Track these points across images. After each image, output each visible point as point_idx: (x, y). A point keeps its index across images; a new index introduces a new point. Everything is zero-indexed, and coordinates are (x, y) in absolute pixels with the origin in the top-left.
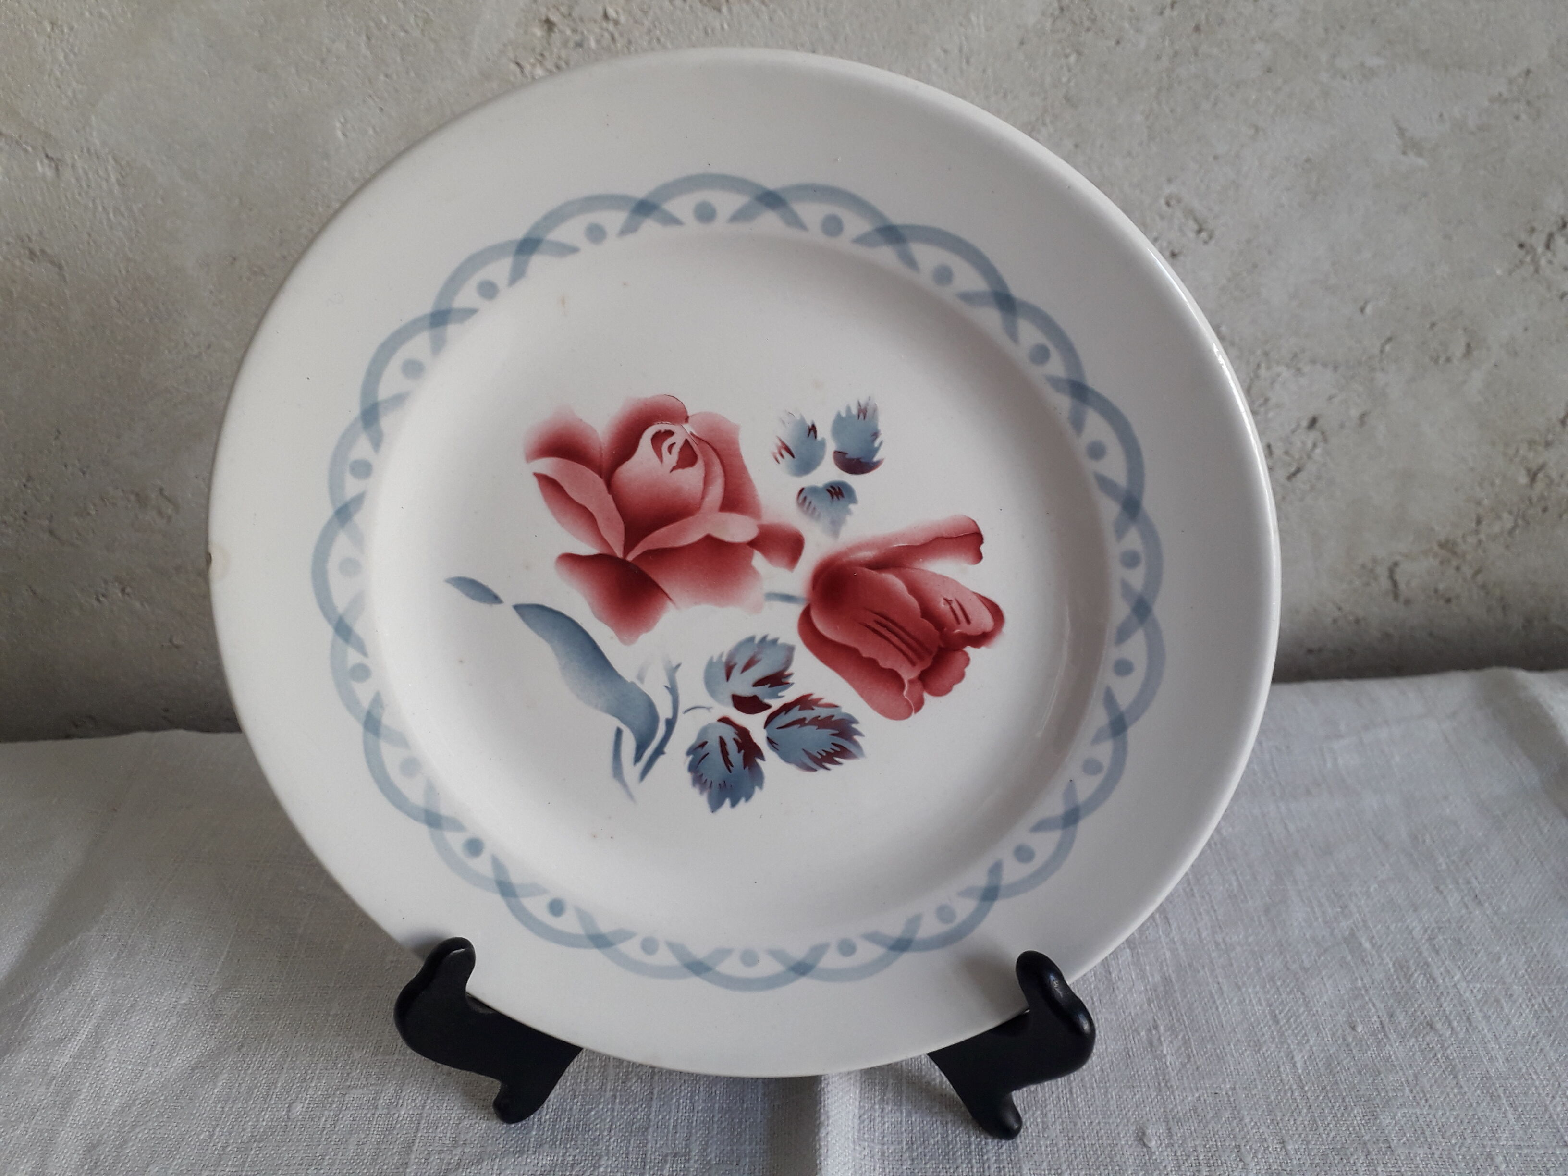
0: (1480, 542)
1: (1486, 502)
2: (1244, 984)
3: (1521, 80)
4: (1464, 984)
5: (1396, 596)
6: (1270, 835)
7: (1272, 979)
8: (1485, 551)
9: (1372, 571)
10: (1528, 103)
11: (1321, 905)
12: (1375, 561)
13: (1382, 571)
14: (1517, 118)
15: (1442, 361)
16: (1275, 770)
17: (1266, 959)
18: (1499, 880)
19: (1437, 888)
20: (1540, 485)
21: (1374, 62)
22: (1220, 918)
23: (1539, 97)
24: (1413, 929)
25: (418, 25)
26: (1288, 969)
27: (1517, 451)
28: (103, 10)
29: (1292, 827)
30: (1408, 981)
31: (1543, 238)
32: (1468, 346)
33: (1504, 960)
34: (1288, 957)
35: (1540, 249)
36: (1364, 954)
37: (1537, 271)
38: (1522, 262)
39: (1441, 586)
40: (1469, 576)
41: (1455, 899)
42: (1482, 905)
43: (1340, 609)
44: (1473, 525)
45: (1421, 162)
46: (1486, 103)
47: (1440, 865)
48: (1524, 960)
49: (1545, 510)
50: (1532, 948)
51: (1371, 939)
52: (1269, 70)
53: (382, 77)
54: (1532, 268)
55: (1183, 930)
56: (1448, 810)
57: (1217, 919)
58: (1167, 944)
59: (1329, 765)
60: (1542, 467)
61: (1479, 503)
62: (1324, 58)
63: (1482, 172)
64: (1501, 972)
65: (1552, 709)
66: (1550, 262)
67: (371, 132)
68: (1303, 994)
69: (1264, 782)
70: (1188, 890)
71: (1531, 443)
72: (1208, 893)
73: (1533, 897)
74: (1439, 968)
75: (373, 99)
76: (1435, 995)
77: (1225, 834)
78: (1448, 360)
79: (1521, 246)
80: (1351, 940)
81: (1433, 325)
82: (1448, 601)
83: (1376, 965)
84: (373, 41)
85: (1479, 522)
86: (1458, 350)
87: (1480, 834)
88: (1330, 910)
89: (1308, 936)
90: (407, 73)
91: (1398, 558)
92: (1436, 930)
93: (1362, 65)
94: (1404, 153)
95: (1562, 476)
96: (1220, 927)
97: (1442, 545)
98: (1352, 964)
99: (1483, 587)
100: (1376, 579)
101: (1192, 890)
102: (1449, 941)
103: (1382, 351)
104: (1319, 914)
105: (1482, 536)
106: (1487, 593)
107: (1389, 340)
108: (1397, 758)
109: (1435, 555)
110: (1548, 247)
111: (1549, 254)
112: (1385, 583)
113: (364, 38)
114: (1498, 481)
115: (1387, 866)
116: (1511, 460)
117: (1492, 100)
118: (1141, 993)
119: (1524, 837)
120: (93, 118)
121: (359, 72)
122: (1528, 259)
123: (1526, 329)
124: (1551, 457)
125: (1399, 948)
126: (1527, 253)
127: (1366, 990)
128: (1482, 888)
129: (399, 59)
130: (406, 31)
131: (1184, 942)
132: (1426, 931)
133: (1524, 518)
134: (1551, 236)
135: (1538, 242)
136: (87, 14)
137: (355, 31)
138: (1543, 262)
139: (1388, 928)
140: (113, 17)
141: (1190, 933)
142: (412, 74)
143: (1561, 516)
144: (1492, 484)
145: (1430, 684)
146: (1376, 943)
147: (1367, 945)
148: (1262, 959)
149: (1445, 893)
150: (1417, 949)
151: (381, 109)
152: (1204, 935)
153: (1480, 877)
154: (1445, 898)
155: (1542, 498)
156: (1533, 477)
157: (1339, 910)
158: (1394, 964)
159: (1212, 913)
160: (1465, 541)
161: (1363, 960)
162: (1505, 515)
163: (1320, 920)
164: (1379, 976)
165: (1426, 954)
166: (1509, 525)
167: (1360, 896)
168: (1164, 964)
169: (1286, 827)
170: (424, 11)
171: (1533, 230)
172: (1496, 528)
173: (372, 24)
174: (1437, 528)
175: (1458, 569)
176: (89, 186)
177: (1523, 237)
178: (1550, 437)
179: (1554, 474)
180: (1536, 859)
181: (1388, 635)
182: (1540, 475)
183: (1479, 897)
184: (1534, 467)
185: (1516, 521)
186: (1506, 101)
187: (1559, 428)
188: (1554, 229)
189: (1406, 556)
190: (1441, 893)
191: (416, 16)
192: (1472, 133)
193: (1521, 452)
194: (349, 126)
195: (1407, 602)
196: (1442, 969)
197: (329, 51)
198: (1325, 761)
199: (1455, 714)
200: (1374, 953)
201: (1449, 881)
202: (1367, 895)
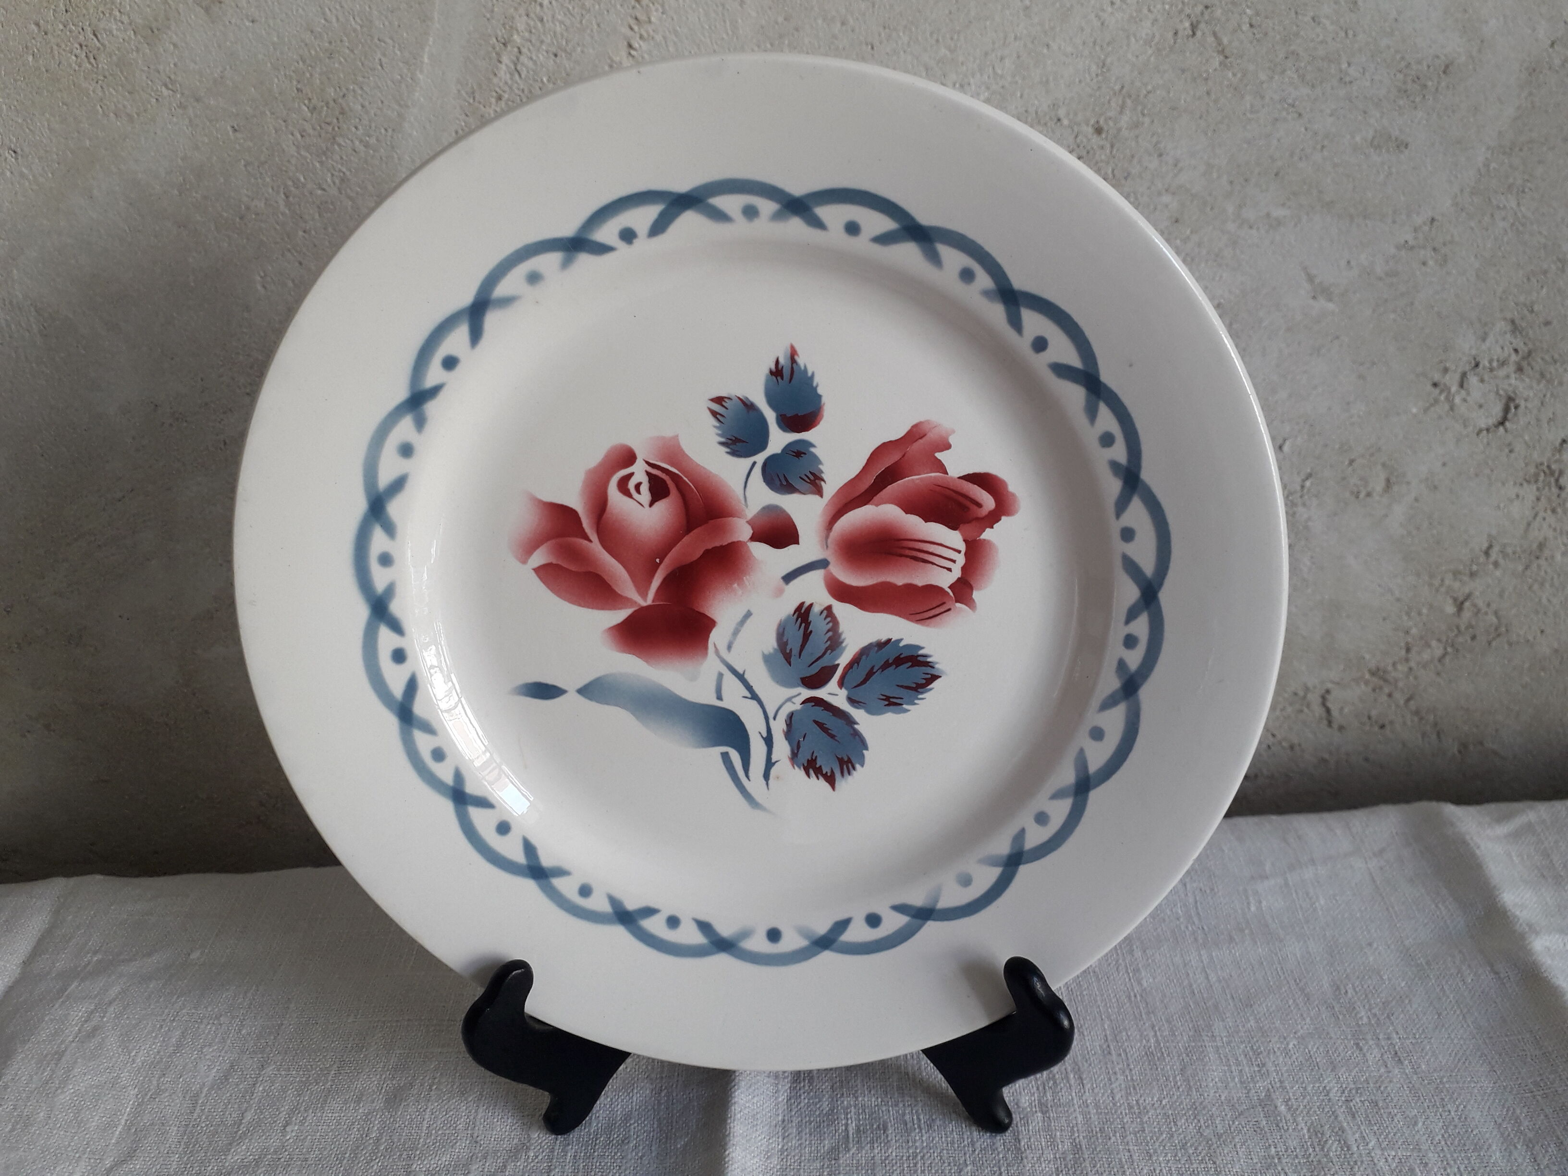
0: (1411, 669)
1: (1414, 631)
2: (1155, 1151)
3: (1426, 228)
4: (1379, 1152)
5: (1330, 723)
6: (1191, 986)
7: (1184, 1146)
8: (1416, 678)
9: (1305, 697)
10: (1434, 249)
11: (1238, 1064)
12: (1307, 689)
13: (1314, 698)
14: (1424, 264)
15: (1362, 495)
16: (1198, 914)
17: (1179, 1124)
18: (1420, 1035)
19: (1357, 1045)
20: (1467, 614)
21: (1279, 213)
22: (1134, 1078)
23: (1444, 244)
24: (1330, 1090)
25: (334, 183)
26: (1202, 1135)
27: (1442, 580)
28: (24, 170)
29: (1213, 978)
30: (1322, 1149)
31: (1457, 377)
32: (1388, 481)
33: (1420, 1124)
34: (1202, 1122)
35: (1454, 389)
36: (1279, 1118)
37: (1452, 409)
38: (1436, 401)
39: (1374, 713)
40: (1402, 702)
41: (1375, 1057)
42: (1402, 1063)
43: (1274, 735)
44: (1403, 652)
45: (1331, 306)
46: (1393, 251)
47: (1361, 1018)
48: (1441, 1124)
49: (1473, 638)
50: (1449, 1111)
51: (1287, 1102)
52: (1177, 221)
53: (301, 233)
54: (1447, 407)
55: (1096, 1091)
56: (1372, 958)
57: (1132, 1079)
58: (1080, 1107)
59: (1253, 909)
60: (1468, 597)
61: (1407, 632)
62: (1230, 209)
63: (1392, 316)
64: (1417, 1137)
65: (1478, 847)
66: (1465, 400)
67: (290, 284)
68: (1214, 1163)
69: (1187, 927)
70: (1105, 1047)
71: (1456, 574)
72: (1125, 1051)
73: (1453, 1055)
74: (1354, 1134)
75: (292, 254)
76: (1349, 1162)
77: (1145, 984)
78: (1369, 495)
79: (1435, 385)
80: (1266, 1103)
81: (1352, 462)
82: (1382, 727)
83: (1291, 1130)
84: (291, 199)
85: (1408, 650)
86: (1378, 486)
87: (1403, 984)
88: (1247, 1069)
89: (1223, 1098)
90: (325, 229)
91: (1330, 686)
92: (1354, 1092)
93: (1268, 215)
94: (1314, 298)
95: (1489, 605)
96: (1135, 1089)
97: (1373, 673)
98: (1266, 1129)
99: (1417, 713)
100: (1308, 706)
101: (1109, 1046)
102: (1367, 1103)
103: (1303, 487)
104: (1235, 1074)
105: (1412, 664)
106: (1421, 719)
107: (1309, 476)
108: (1322, 902)
109: (1367, 683)
110: (1461, 385)
111: (1463, 392)
112: (1319, 711)
113: (283, 196)
114: (1425, 611)
115: (1308, 1020)
116: (1437, 590)
117: (1398, 247)
118: (1049, 1162)
119: (1446, 987)
120: (15, 271)
121: (278, 227)
122: (1442, 398)
123: (1444, 464)
124: (1476, 586)
125: (1315, 1112)
126: (1441, 392)
127: (1279, 1159)
128: (1402, 1044)
129: (317, 216)
130: (324, 190)
131: (1097, 1106)
132: (1343, 1092)
133: (1453, 646)
134: (1464, 375)
135: (1452, 380)
136: (8, 174)
137: (273, 188)
138: (1457, 400)
139: (1305, 1089)
140: (34, 176)
141: (1103, 1094)
142: (330, 230)
143: (1490, 643)
144: (1420, 614)
145: (1358, 819)
146: (1292, 1105)
147: (1283, 1108)
148: (1176, 1125)
149: (1365, 1049)
150: (1333, 1113)
151: (300, 263)
152: (1118, 1097)
153: (1401, 1032)
154: (1364, 1055)
155: (1470, 626)
156: (1460, 607)
157: (1256, 1069)
158: (1309, 1130)
159: (1127, 1072)
160: (1395, 669)
161: (1277, 1126)
162: (1434, 643)
163: (1237, 1080)
164: (1293, 1143)
165: (1341, 1118)
166: (1439, 652)
167: (1278, 1053)
168: (1075, 1129)
169: (1207, 978)
170: (340, 171)
171: (1446, 370)
172: (1426, 656)
173: (290, 183)
174: (1367, 656)
175: (1390, 695)
176: (11, 337)
177: (1437, 377)
178: (1475, 568)
179: (1481, 603)
180: (1458, 1012)
181: (1324, 761)
182: (1467, 604)
183: (1399, 1053)
184: (1461, 599)
185: (1445, 649)
186: (1412, 248)
187: (1482, 559)
188: (1467, 368)
189: (1338, 684)
190: (1361, 1050)
191: (333, 175)
192: (1380, 279)
193: (1447, 582)
194: (269, 279)
195: (1341, 728)
196: (1357, 1135)
197: (248, 208)
198: (1248, 903)
199: (1382, 851)
200: (1289, 1117)
201: (1369, 1037)
202: (1287, 1053)
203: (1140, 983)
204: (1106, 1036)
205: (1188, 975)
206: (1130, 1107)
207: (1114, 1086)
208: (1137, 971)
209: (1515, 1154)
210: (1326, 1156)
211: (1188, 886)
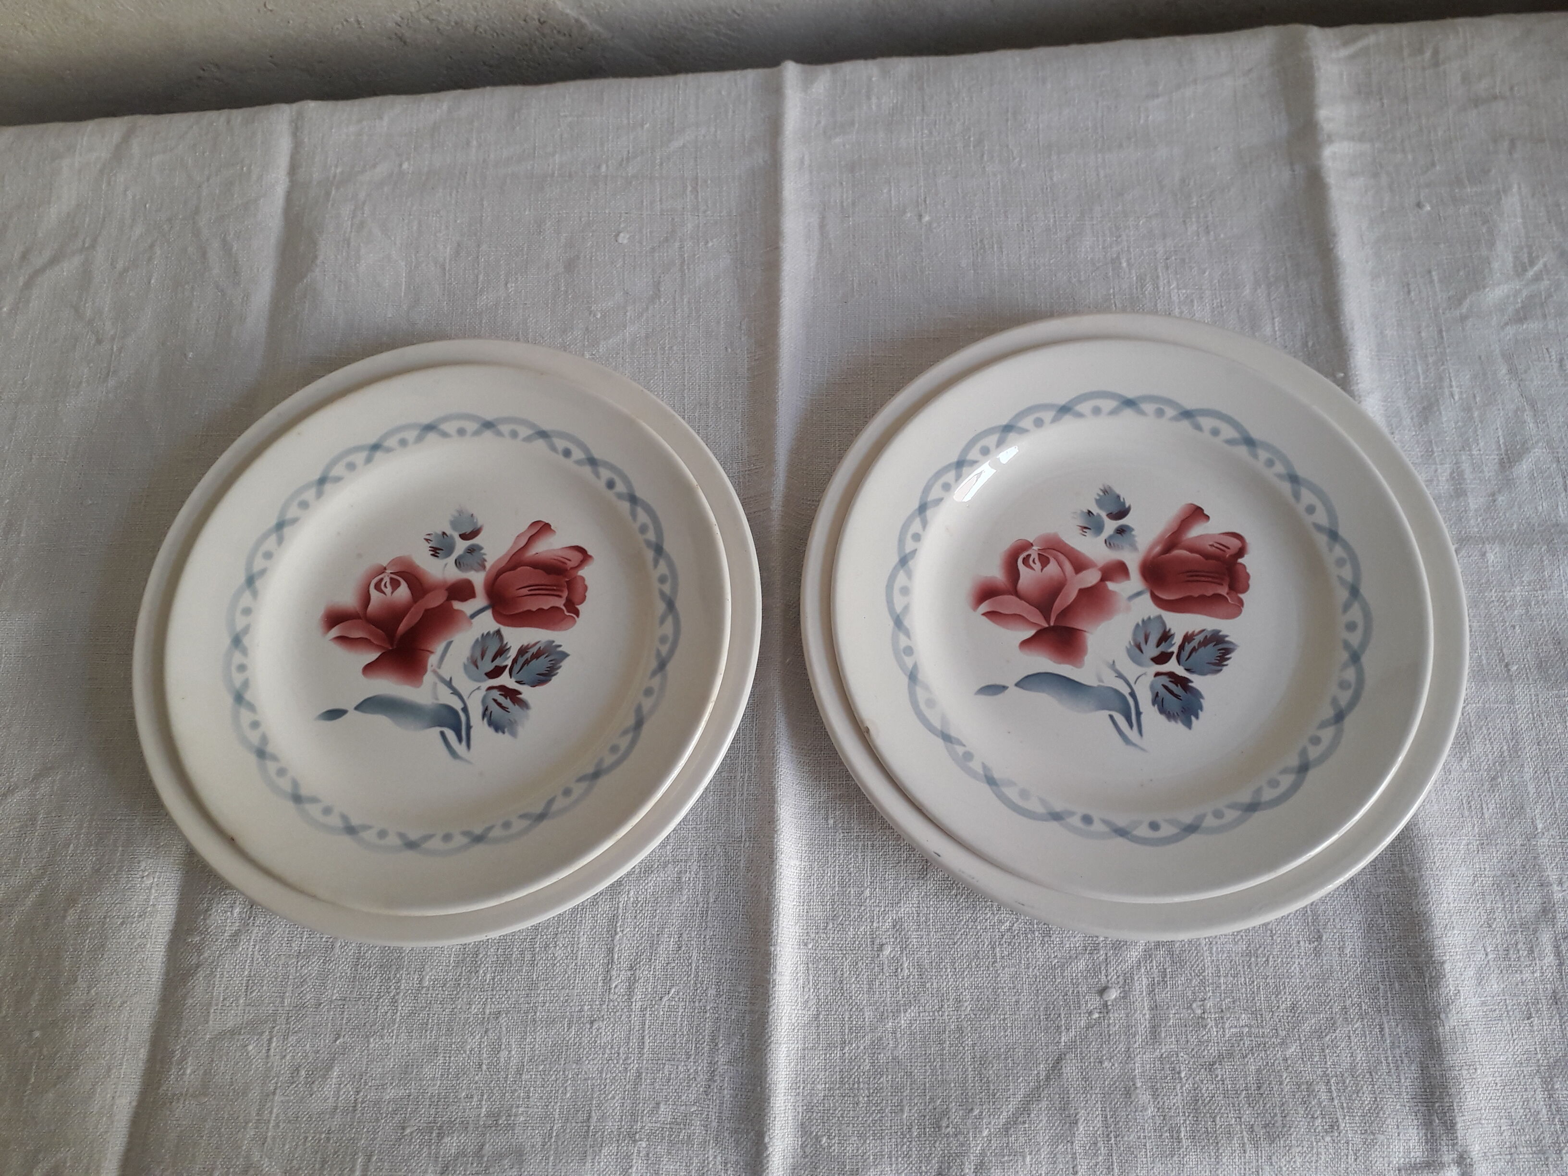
4: (1176, 291)
6: (1086, 181)
11: (1104, 236)
16: (1102, 126)
18: (1227, 214)
19: (1184, 221)
22: (1035, 246)
24: (1158, 252)
29: (1102, 174)
33: (1207, 273)
41: (1193, 230)
42: (1209, 234)
47: (1193, 203)
48: (1220, 273)
50: (1228, 265)
51: (1128, 260)
56: (1213, 160)
59: (1142, 121)
64: (1202, 282)
69: (1092, 136)
73: (1244, 227)
74: (1164, 279)
77: (1055, 179)
80: (1115, 261)
87: (1228, 178)
88: (1108, 239)
89: (1089, 258)
92: (1173, 253)
102: (1178, 261)
104: (1100, 243)
108: (1192, 115)
115: (1157, 205)
119: (1257, 180)
125: (1144, 266)
128: (1213, 220)
132: (1166, 253)
139: (1142, 252)
146: (1131, 262)
147: (1124, 265)
150: (1156, 267)
152: (1023, 259)
153: (1215, 213)
154: (1187, 228)
157: (1115, 239)
158: (1137, 278)
163: (1100, 246)
165: (1159, 270)
167: (1131, 228)
169: (1098, 174)
180: (1258, 198)
183: (1209, 227)
190: (1186, 224)
196: (1166, 281)
198: (1140, 118)
199: (1250, 70)
200: (1127, 270)
201: (1194, 216)
202: (1137, 227)
203: (1051, 179)
204: (1022, 218)
205: (1085, 172)
206: (1030, 265)
207: (1021, 252)
208: (1051, 170)
209: (1259, 291)
210: (1142, 294)
211: (1100, 104)
